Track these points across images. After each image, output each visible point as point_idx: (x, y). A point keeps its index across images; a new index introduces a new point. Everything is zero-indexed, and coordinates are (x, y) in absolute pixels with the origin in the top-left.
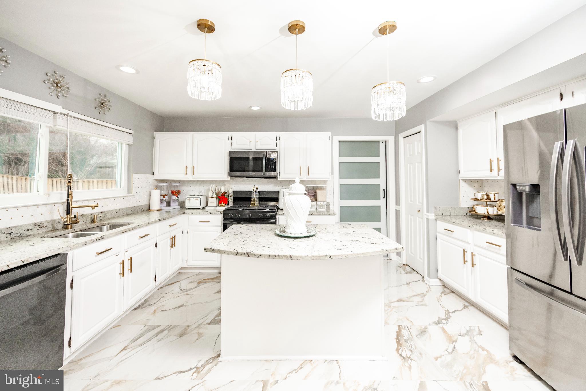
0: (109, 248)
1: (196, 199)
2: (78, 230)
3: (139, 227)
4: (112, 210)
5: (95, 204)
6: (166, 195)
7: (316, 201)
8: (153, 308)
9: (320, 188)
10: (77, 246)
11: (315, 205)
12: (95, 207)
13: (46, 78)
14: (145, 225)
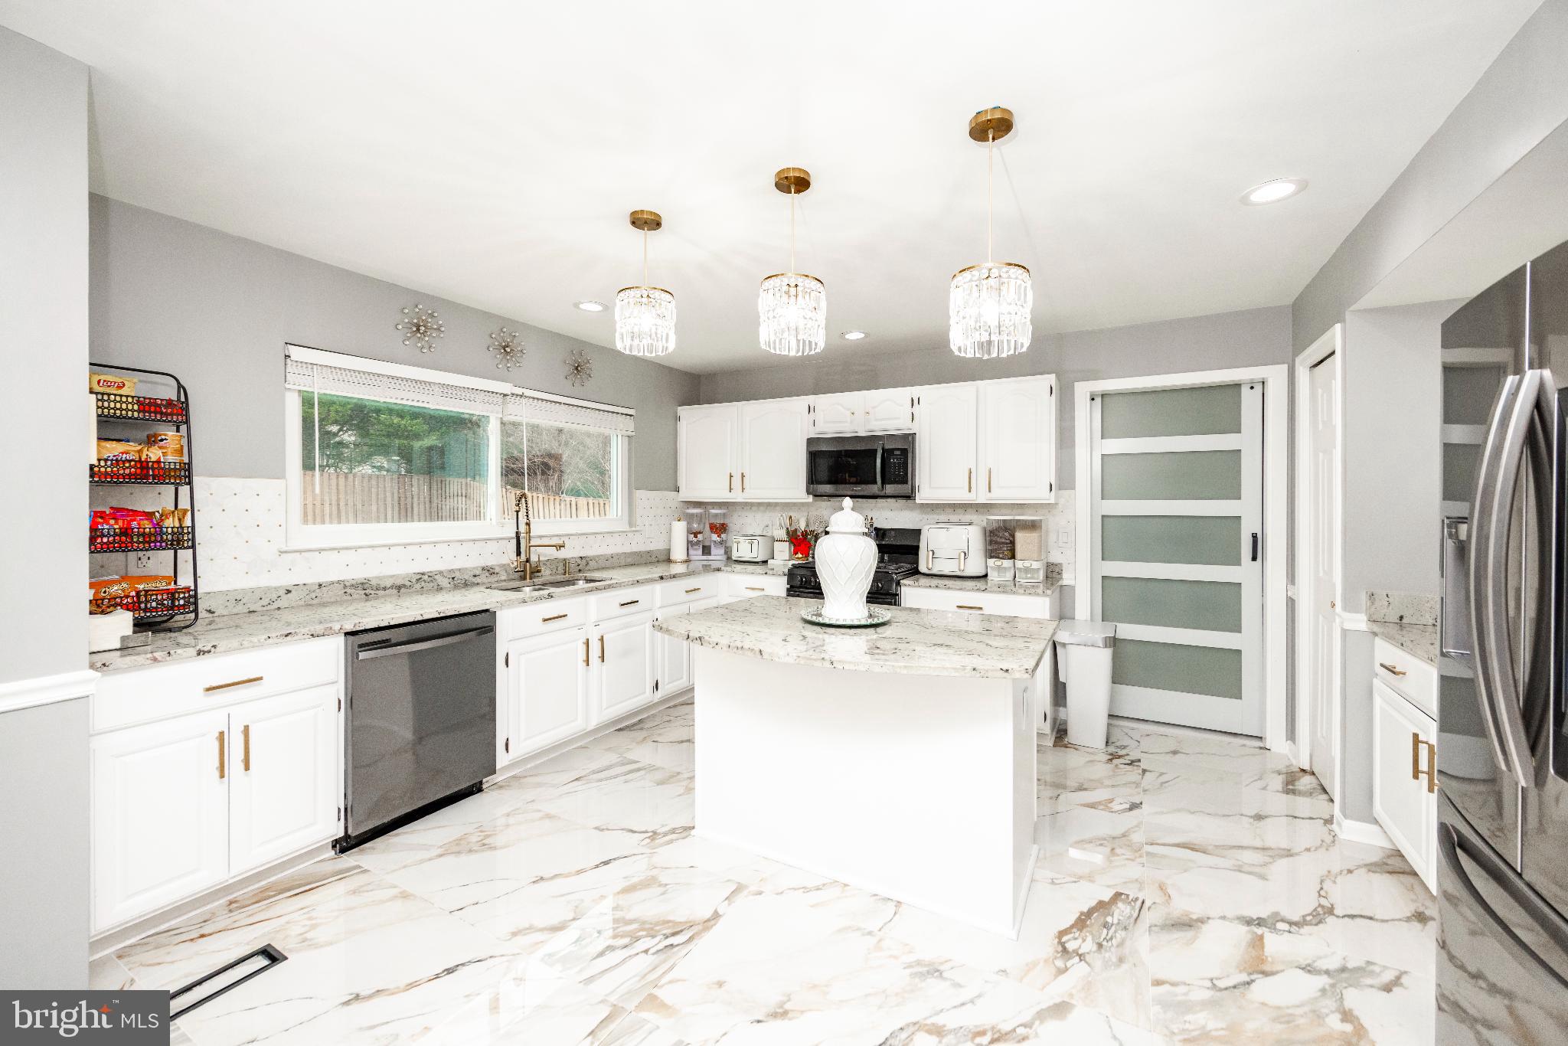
0: (561, 614)
1: (749, 543)
2: (540, 583)
3: (618, 585)
4: (598, 556)
5: (561, 542)
6: (700, 533)
7: (1013, 557)
8: (644, 734)
9: (1033, 526)
10: (510, 604)
11: (1010, 568)
12: (560, 547)
13: (489, 341)
14: (630, 583)
